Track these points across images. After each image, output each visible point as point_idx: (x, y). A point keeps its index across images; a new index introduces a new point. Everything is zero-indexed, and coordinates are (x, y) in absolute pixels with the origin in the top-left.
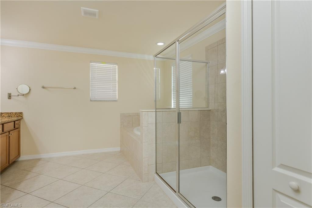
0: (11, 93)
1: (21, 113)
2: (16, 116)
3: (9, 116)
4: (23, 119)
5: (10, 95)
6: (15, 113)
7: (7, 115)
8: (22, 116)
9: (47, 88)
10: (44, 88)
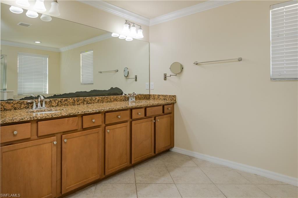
0: (166, 74)
1: (175, 96)
2: (170, 99)
3: (165, 99)
4: (176, 103)
5: (165, 76)
6: (169, 96)
7: (163, 98)
8: (175, 100)
9: (201, 65)
10: (197, 64)
